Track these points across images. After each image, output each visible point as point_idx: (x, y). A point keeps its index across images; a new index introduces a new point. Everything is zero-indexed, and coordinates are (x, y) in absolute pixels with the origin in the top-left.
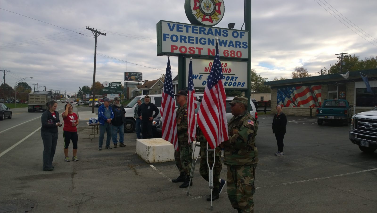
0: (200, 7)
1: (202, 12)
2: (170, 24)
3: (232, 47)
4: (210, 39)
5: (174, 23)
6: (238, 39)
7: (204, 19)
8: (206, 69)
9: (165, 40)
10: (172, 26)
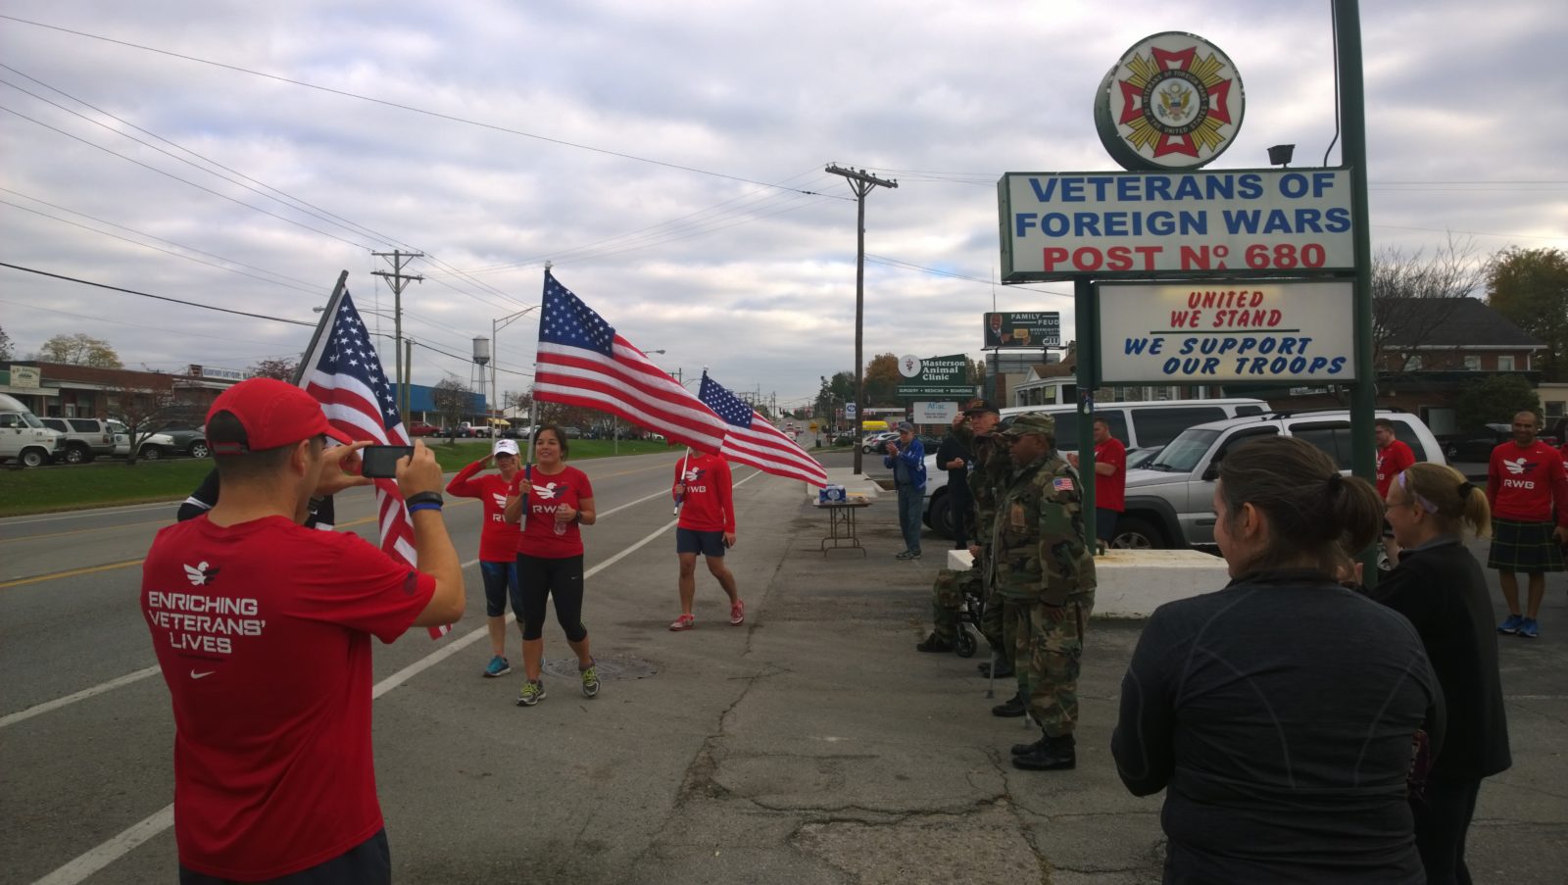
0: (1147, 110)
1: (1155, 124)
2: (1040, 181)
3: (1281, 231)
4: (1190, 212)
5: (1052, 177)
6: (1308, 201)
7: (1162, 149)
8: (1176, 317)
9: (1021, 233)
10: (1044, 188)
